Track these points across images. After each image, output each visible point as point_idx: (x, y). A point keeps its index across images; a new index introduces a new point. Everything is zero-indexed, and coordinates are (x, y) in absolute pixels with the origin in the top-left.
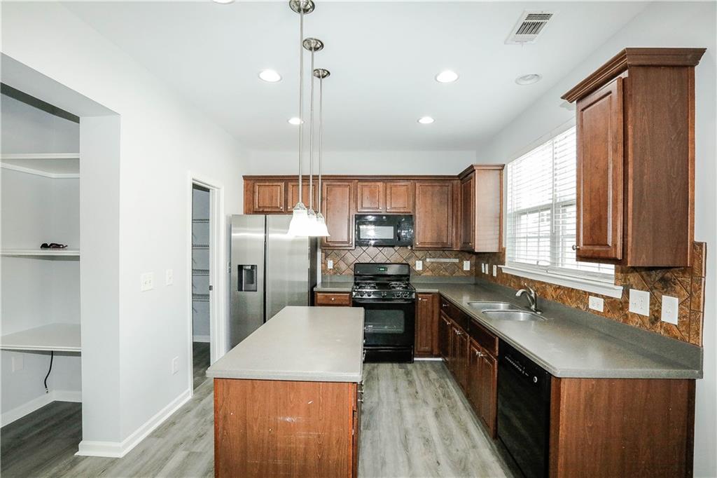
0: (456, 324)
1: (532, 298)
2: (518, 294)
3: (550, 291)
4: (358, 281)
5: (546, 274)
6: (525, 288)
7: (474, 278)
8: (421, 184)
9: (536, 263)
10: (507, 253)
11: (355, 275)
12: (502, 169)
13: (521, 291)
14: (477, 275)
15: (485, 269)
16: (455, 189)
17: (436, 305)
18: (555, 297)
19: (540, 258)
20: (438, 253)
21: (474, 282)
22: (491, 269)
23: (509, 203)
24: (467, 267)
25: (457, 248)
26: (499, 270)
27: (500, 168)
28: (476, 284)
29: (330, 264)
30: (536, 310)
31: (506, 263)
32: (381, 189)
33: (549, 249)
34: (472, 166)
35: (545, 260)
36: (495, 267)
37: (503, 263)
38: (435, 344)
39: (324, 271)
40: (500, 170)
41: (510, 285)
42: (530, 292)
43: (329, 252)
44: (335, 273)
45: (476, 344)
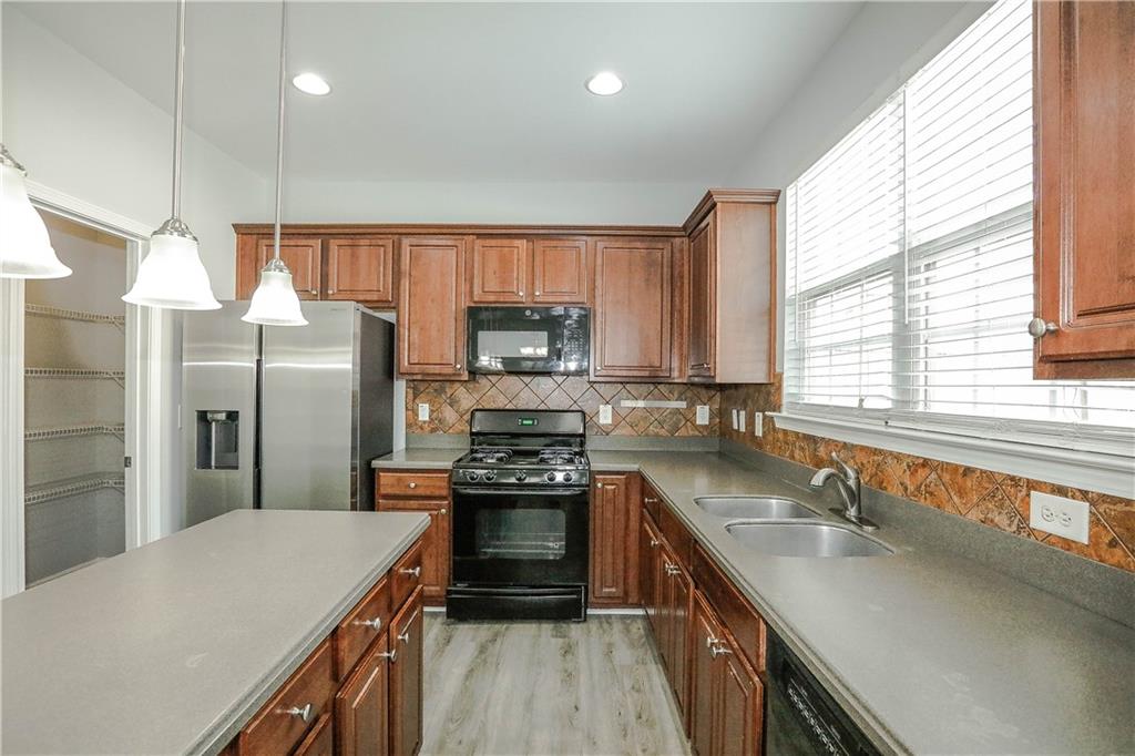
0: (668, 548)
1: (848, 488)
2: (818, 479)
3: (896, 472)
4: (475, 447)
5: (883, 429)
6: (832, 463)
7: (717, 440)
8: (607, 244)
9: (855, 403)
10: (785, 384)
11: (472, 434)
12: (775, 203)
13: (823, 473)
14: (722, 434)
15: (739, 421)
16: (677, 255)
17: (635, 498)
18: (911, 488)
19: (864, 391)
20: (644, 389)
21: (717, 448)
22: (751, 422)
23: (789, 273)
24: (703, 419)
25: (680, 377)
26: (768, 421)
27: (771, 199)
28: (721, 454)
29: (424, 412)
30: (861, 521)
31: (784, 408)
32: (524, 255)
33: (889, 366)
34: (709, 195)
35: (881, 396)
36: (759, 417)
37: (777, 408)
38: (633, 581)
39: (411, 425)
40: (770, 203)
41: (793, 457)
42: (846, 474)
43: (422, 387)
44: (433, 431)
45: (709, 611)
